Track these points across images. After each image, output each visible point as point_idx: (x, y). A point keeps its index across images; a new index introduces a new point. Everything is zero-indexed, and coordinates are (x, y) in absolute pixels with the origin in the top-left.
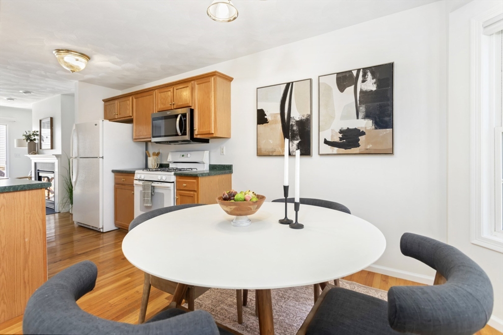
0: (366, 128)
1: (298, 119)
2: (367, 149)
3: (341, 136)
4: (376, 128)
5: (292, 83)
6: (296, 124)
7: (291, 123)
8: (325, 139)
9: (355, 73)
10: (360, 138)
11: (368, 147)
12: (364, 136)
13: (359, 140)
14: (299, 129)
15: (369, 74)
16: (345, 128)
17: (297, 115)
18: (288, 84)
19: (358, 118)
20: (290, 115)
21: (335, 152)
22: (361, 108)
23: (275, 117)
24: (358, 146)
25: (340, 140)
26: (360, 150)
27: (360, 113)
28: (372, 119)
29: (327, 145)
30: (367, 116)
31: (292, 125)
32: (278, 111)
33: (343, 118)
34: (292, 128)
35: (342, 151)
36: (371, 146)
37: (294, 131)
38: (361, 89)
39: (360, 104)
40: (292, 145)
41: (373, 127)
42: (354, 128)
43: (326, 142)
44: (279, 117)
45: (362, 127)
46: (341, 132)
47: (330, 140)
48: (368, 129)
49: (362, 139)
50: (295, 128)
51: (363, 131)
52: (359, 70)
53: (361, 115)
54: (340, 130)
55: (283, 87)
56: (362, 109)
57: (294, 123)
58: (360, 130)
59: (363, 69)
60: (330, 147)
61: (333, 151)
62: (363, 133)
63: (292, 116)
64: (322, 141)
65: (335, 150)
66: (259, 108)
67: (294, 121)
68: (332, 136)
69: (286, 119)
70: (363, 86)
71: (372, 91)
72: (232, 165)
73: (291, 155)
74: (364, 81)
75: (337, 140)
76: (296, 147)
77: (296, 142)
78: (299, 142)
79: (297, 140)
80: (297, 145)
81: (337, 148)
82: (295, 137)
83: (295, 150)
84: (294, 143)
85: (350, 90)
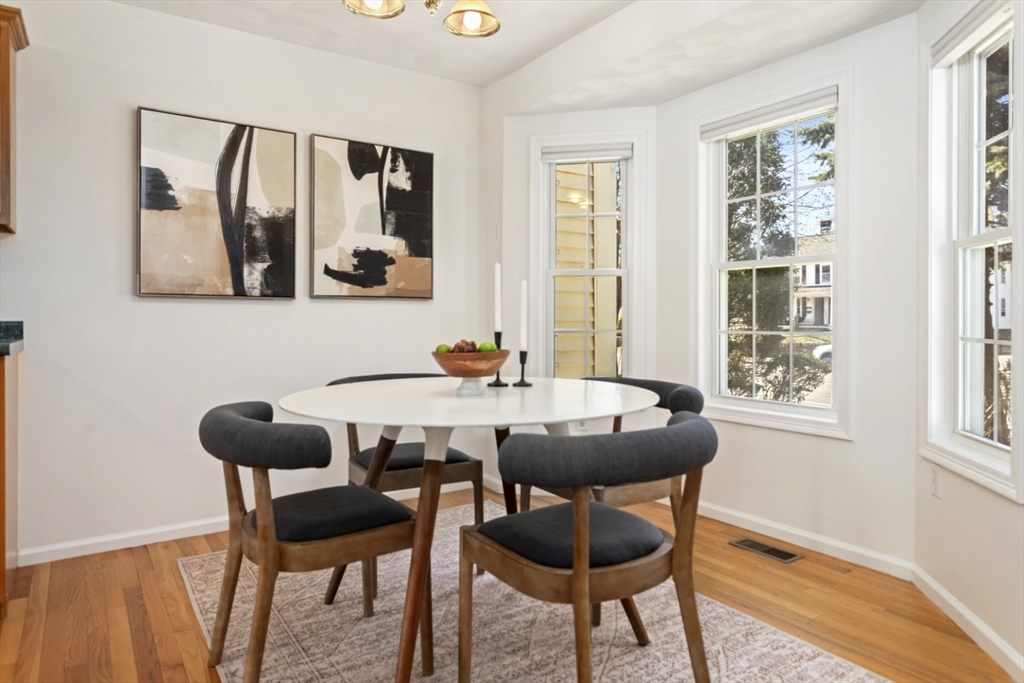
0: (396, 252)
1: (265, 215)
2: (398, 289)
3: (356, 263)
4: (410, 255)
5: (252, 128)
6: (261, 225)
7: (247, 221)
8: (326, 267)
9: (379, 150)
10: (387, 268)
11: (400, 286)
12: (393, 266)
13: (385, 272)
14: (267, 235)
15: (401, 160)
16: (363, 248)
17: (262, 203)
18: (240, 128)
19: (384, 233)
20: (245, 203)
21: (345, 292)
22: (389, 216)
23: (200, 198)
24: (383, 282)
25: (355, 270)
26: (387, 289)
27: (387, 226)
28: (405, 239)
29: (330, 278)
30: (396, 233)
31: (249, 225)
32: (211, 184)
33: (361, 228)
34: (250, 232)
35: (358, 290)
36: (403, 284)
37: (254, 239)
38: (389, 183)
39: (387, 209)
40: (250, 274)
41: (407, 253)
42: (377, 249)
43: (328, 271)
44: (213, 201)
45: (390, 251)
46: (356, 254)
47: (336, 269)
48: (399, 254)
49: (390, 269)
50: (258, 233)
51: (391, 258)
52: (386, 149)
53: (389, 228)
54: (355, 251)
55: (226, 131)
56: (391, 218)
57: (254, 223)
58: (386, 255)
59: (393, 149)
60: (335, 281)
61: (341, 290)
62: (392, 261)
63: (250, 203)
64: (319, 269)
65: (346, 288)
66: (144, 164)
67: (257, 217)
68: (339, 261)
69: (233, 209)
70: (392, 178)
71: (404, 190)
72: (22, 323)
73: (246, 295)
74: (393, 170)
75: (348, 268)
76: (260, 278)
77: (260, 267)
78: (269, 267)
79: (263, 262)
80: (262, 274)
81: (349, 285)
82: (258, 255)
83: (257, 284)
84: (254, 268)
85: (371, 178)
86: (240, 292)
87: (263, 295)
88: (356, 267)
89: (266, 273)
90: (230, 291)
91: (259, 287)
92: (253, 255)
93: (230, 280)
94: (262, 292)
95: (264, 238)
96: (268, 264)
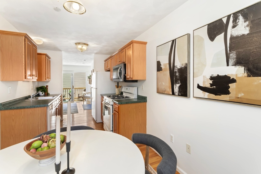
1: (179, 67)
2: (238, 98)
3: (212, 83)
4: (249, 76)
5: (176, 39)
6: (178, 71)
7: (175, 71)
8: (198, 85)
9: (225, 20)
10: (230, 85)
11: (240, 96)
12: (234, 84)
13: (229, 87)
14: (179, 74)
15: (241, 18)
16: (215, 75)
17: (179, 64)
18: (173, 41)
19: (228, 65)
21: (206, 97)
22: (231, 55)
23: (166, 66)
24: (228, 93)
25: (211, 86)
26: (230, 97)
27: (230, 60)
28: (244, 66)
29: (200, 90)
30: (238, 63)
31: (175, 72)
32: (168, 62)
33: (213, 65)
34: (175, 74)
35: (212, 96)
36: (243, 94)
37: (176, 76)
38: (231, 35)
39: (230, 51)
40: (176, 88)
41: (246, 74)
42: (224, 75)
43: (199, 87)
44: (168, 67)
45: (232, 75)
46: (212, 78)
47: (202, 86)
48: (238, 76)
50: (177, 74)
51: (233, 79)
52: (229, 17)
53: (231, 62)
54: (211, 77)
55: (170, 43)
56: (233, 55)
57: (176, 71)
58: (230, 77)
59: (233, 14)
60: (202, 91)
61: (204, 96)
62: (234, 81)
63: (175, 65)
64: (196, 86)
65: (207, 95)
66: (158, 61)
67: (177, 69)
68: (204, 82)
69: (172, 67)
70: (233, 32)
71: (244, 35)
72: (147, 97)
73: (174, 95)
74: (234, 26)
75: (208, 86)
76: (178, 90)
77: (178, 85)
78: (180, 85)
79: (179, 84)
80: (178, 88)
81: (209, 94)
82: (177, 81)
83: (177, 91)
84: (176, 86)
85: (220, 38)
86: (173, 94)
87: (179, 95)
88: (211, 85)
89: (180, 87)
90: (171, 93)
91: (178, 92)
92: (176, 83)
93: (171, 90)
94: (178, 94)
95: (179, 75)
96: (180, 84)
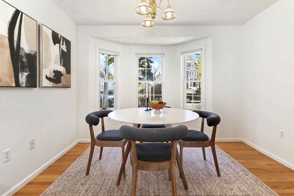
0: (63, 72)
1: (27, 52)
2: (64, 84)
3: (54, 75)
6: (25, 56)
7: (20, 54)
8: (46, 75)
9: (59, 36)
10: (61, 77)
12: (63, 77)
13: (61, 79)
14: (28, 61)
15: (64, 42)
16: (56, 70)
18: (18, 12)
19: (61, 65)
20: (20, 46)
21: (51, 86)
22: (62, 60)
24: (60, 82)
25: (54, 77)
26: (61, 84)
27: (61, 63)
28: (65, 68)
29: (47, 80)
30: (63, 66)
31: (21, 55)
32: (6, 34)
33: (55, 63)
34: (22, 59)
35: (55, 85)
37: (23, 62)
39: (61, 57)
40: (22, 77)
41: (66, 72)
42: (59, 71)
43: (47, 78)
44: (6, 41)
46: (54, 72)
47: (49, 77)
50: (24, 60)
52: (61, 37)
57: (23, 55)
58: (61, 73)
60: (49, 81)
61: (50, 85)
62: (62, 75)
64: (44, 77)
67: (24, 53)
68: (50, 74)
69: (15, 47)
70: (62, 47)
71: (65, 52)
73: (20, 87)
74: (63, 44)
75: (52, 77)
76: (25, 79)
77: (26, 74)
78: (28, 74)
79: (26, 72)
80: (26, 77)
81: (53, 83)
82: (25, 69)
83: (24, 82)
84: (23, 74)
85: (58, 45)
86: (18, 85)
87: (26, 87)
88: (54, 76)
89: (28, 77)
90: (14, 85)
91: (25, 83)
92: (23, 70)
93: (14, 79)
94: (26, 85)
95: (27, 62)
96: (28, 73)
